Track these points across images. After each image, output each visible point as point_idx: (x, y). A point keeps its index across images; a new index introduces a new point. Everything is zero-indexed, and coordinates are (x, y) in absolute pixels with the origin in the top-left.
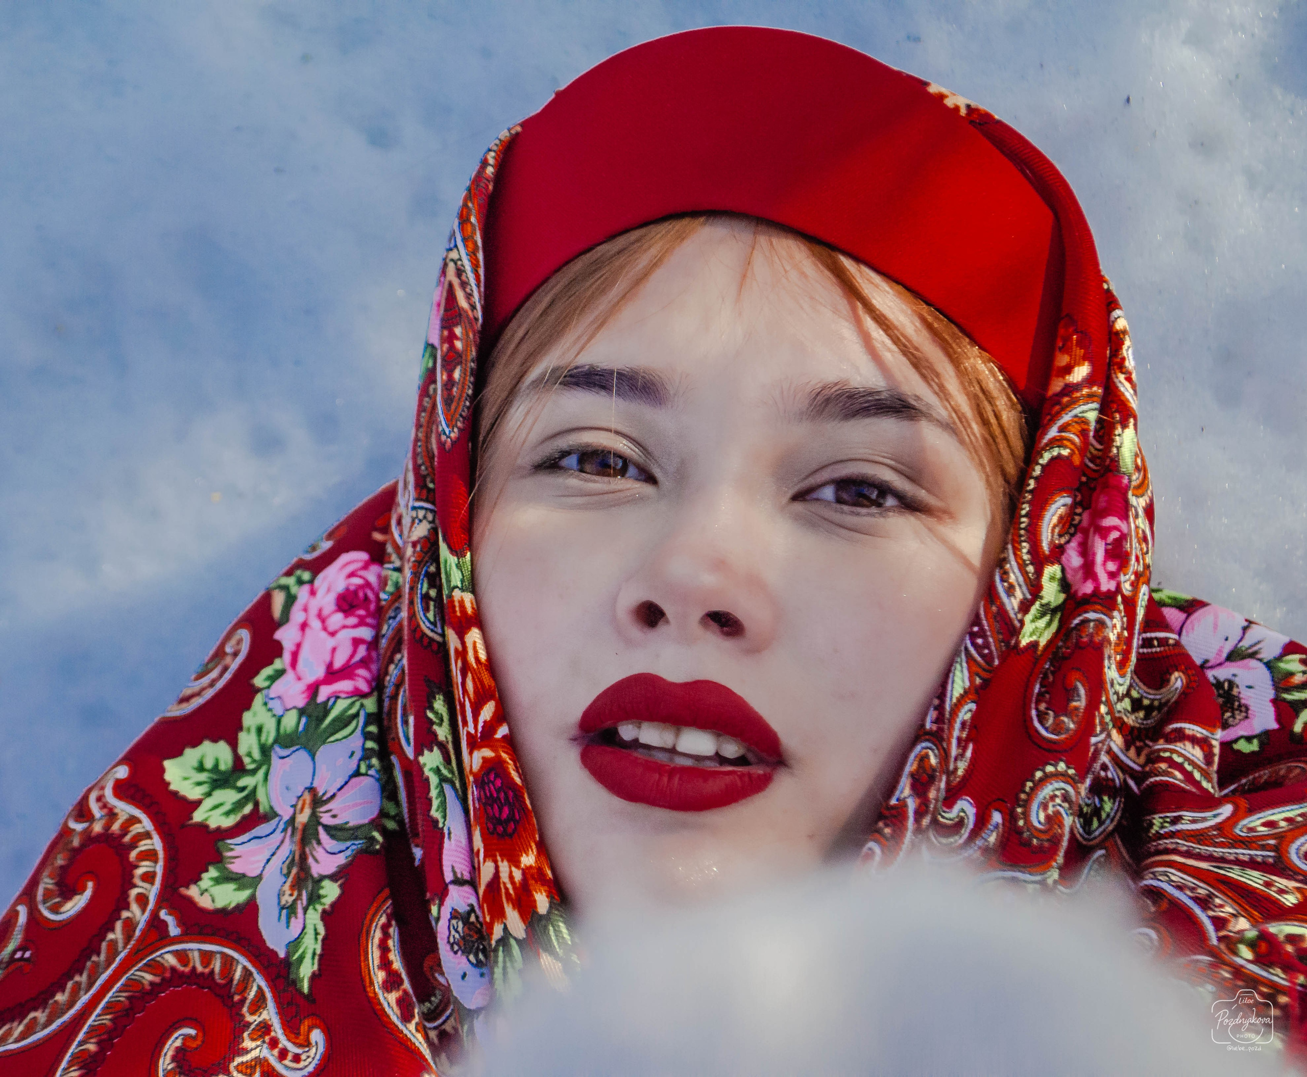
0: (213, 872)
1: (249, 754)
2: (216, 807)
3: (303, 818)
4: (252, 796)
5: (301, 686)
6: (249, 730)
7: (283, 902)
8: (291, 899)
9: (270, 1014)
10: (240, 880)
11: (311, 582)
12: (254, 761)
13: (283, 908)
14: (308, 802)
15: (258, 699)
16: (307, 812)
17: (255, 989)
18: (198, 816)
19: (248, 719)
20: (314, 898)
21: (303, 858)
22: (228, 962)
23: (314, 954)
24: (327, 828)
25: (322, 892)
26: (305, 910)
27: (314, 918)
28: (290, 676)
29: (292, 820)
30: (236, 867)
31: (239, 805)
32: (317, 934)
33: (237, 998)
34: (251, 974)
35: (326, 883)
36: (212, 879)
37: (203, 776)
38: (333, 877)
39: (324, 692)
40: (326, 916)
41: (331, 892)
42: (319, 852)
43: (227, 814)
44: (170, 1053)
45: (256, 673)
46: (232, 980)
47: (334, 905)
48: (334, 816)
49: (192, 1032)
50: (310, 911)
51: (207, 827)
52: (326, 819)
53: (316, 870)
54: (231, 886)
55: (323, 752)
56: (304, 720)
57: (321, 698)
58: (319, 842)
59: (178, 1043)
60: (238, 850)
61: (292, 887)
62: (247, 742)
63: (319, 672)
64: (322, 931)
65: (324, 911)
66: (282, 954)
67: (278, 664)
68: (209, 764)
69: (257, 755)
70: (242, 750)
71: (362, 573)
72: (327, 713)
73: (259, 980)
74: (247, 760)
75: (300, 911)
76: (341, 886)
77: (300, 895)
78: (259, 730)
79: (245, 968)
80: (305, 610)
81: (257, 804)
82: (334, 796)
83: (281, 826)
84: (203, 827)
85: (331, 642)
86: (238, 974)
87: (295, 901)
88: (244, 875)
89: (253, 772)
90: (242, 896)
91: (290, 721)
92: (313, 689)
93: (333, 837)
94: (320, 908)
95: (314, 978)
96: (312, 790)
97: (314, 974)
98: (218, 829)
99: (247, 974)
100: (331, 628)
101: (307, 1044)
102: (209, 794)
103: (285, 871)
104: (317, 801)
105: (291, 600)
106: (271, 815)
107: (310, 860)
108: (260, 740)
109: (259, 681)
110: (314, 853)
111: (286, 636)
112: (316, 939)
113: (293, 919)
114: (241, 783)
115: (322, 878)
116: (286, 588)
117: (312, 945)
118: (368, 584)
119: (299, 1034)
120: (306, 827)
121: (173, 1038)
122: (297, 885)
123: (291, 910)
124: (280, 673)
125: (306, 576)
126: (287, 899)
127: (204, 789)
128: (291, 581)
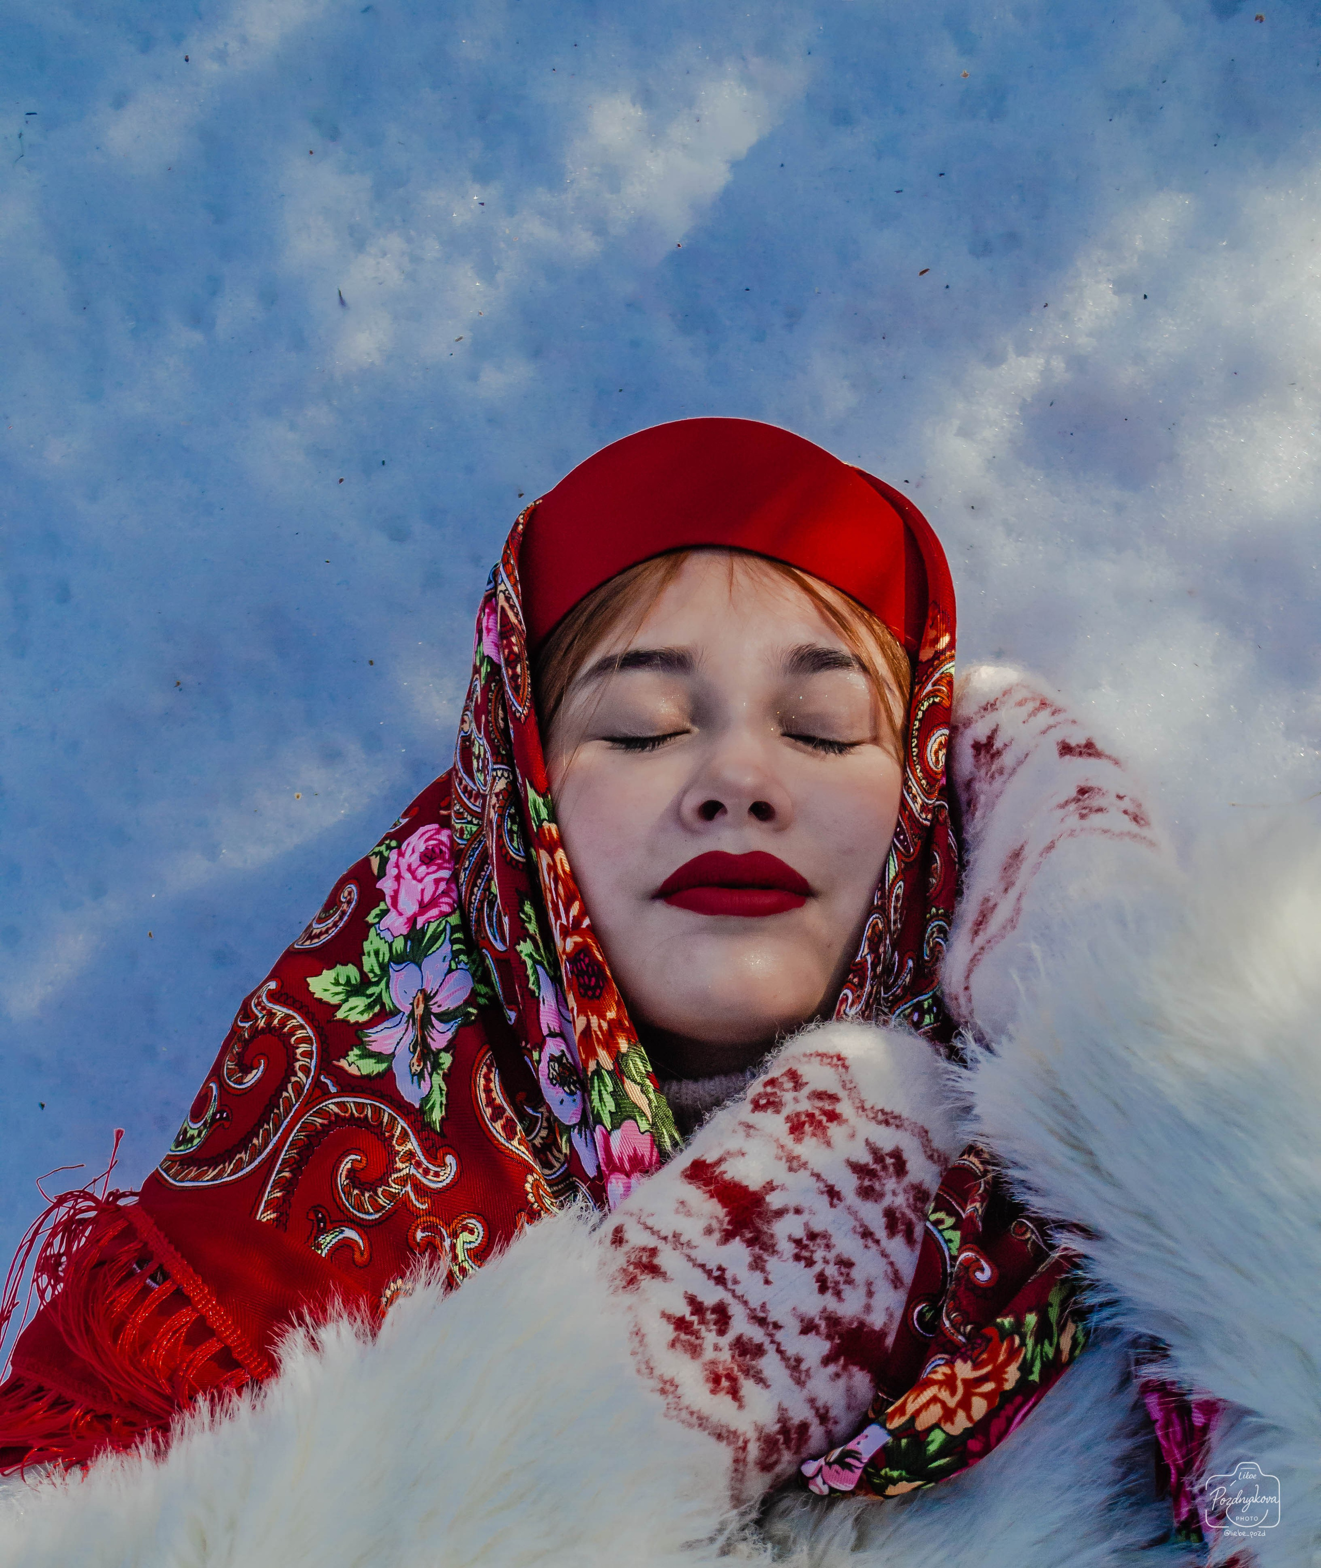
0: (356, 1051)
1: (372, 971)
2: (351, 1009)
3: (419, 1011)
4: (379, 999)
5: (402, 920)
6: (369, 954)
7: (413, 1070)
8: (419, 1069)
9: (413, 1145)
10: (379, 1057)
11: (399, 847)
12: (376, 975)
13: (414, 1075)
14: (421, 999)
15: (372, 932)
16: (422, 1006)
17: (400, 1128)
18: (340, 1015)
19: (367, 946)
20: (436, 1066)
21: (424, 1038)
22: (377, 1111)
23: (441, 1104)
24: (436, 1015)
25: (441, 1061)
26: (431, 1075)
27: (438, 1080)
28: (393, 913)
29: (412, 1012)
30: (374, 1048)
31: (370, 1007)
32: (441, 1090)
33: (387, 1134)
34: (396, 1119)
35: (442, 1054)
36: (357, 1056)
37: (340, 989)
38: (446, 1049)
39: (420, 921)
40: (445, 1077)
41: (446, 1060)
42: (435, 1034)
43: (362, 1013)
44: (344, 1173)
45: (368, 913)
46: (382, 1122)
47: (450, 1069)
48: (439, 1006)
49: (359, 1158)
50: (435, 1075)
51: (348, 1021)
52: (435, 1009)
53: (434, 1046)
54: (372, 1061)
55: (426, 963)
56: (409, 943)
57: (419, 926)
58: (433, 1027)
59: (349, 1166)
60: (374, 1037)
61: (419, 1060)
62: (369, 963)
63: (415, 908)
64: (444, 1087)
65: (444, 1074)
66: (417, 1106)
67: (382, 906)
68: (342, 981)
69: (377, 971)
70: (366, 969)
71: (437, 837)
72: (424, 934)
73: (402, 1123)
74: (371, 975)
75: (427, 1076)
76: (452, 1055)
77: (425, 1064)
78: (377, 953)
79: (389, 1114)
80: (397, 866)
81: (383, 1005)
82: (436, 993)
83: (405, 1019)
84: (345, 1022)
85: (420, 886)
86: (385, 1120)
87: (422, 1070)
88: (380, 1053)
89: (377, 983)
90: (382, 1067)
91: (399, 945)
92: (412, 921)
93: (442, 1021)
94: (441, 1072)
95: (443, 1120)
96: (422, 991)
97: (442, 1118)
98: (357, 1022)
99: (392, 1119)
100: (419, 877)
101: (443, 1165)
102: (346, 1001)
103: (411, 1050)
104: (427, 998)
105: (384, 861)
106: (395, 1012)
107: (429, 1040)
108: (378, 960)
109: (371, 919)
110: (431, 1034)
111: (386, 885)
112: (441, 1094)
113: (422, 1082)
114: (369, 992)
115: (439, 1051)
116: (380, 853)
117: (438, 1098)
118: (441, 843)
119: (436, 1158)
120: (422, 1017)
121: (345, 1163)
122: (423, 1058)
123: (420, 1075)
124: (385, 913)
125: (394, 843)
126: (416, 1068)
127: (342, 997)
128: (383, 848)
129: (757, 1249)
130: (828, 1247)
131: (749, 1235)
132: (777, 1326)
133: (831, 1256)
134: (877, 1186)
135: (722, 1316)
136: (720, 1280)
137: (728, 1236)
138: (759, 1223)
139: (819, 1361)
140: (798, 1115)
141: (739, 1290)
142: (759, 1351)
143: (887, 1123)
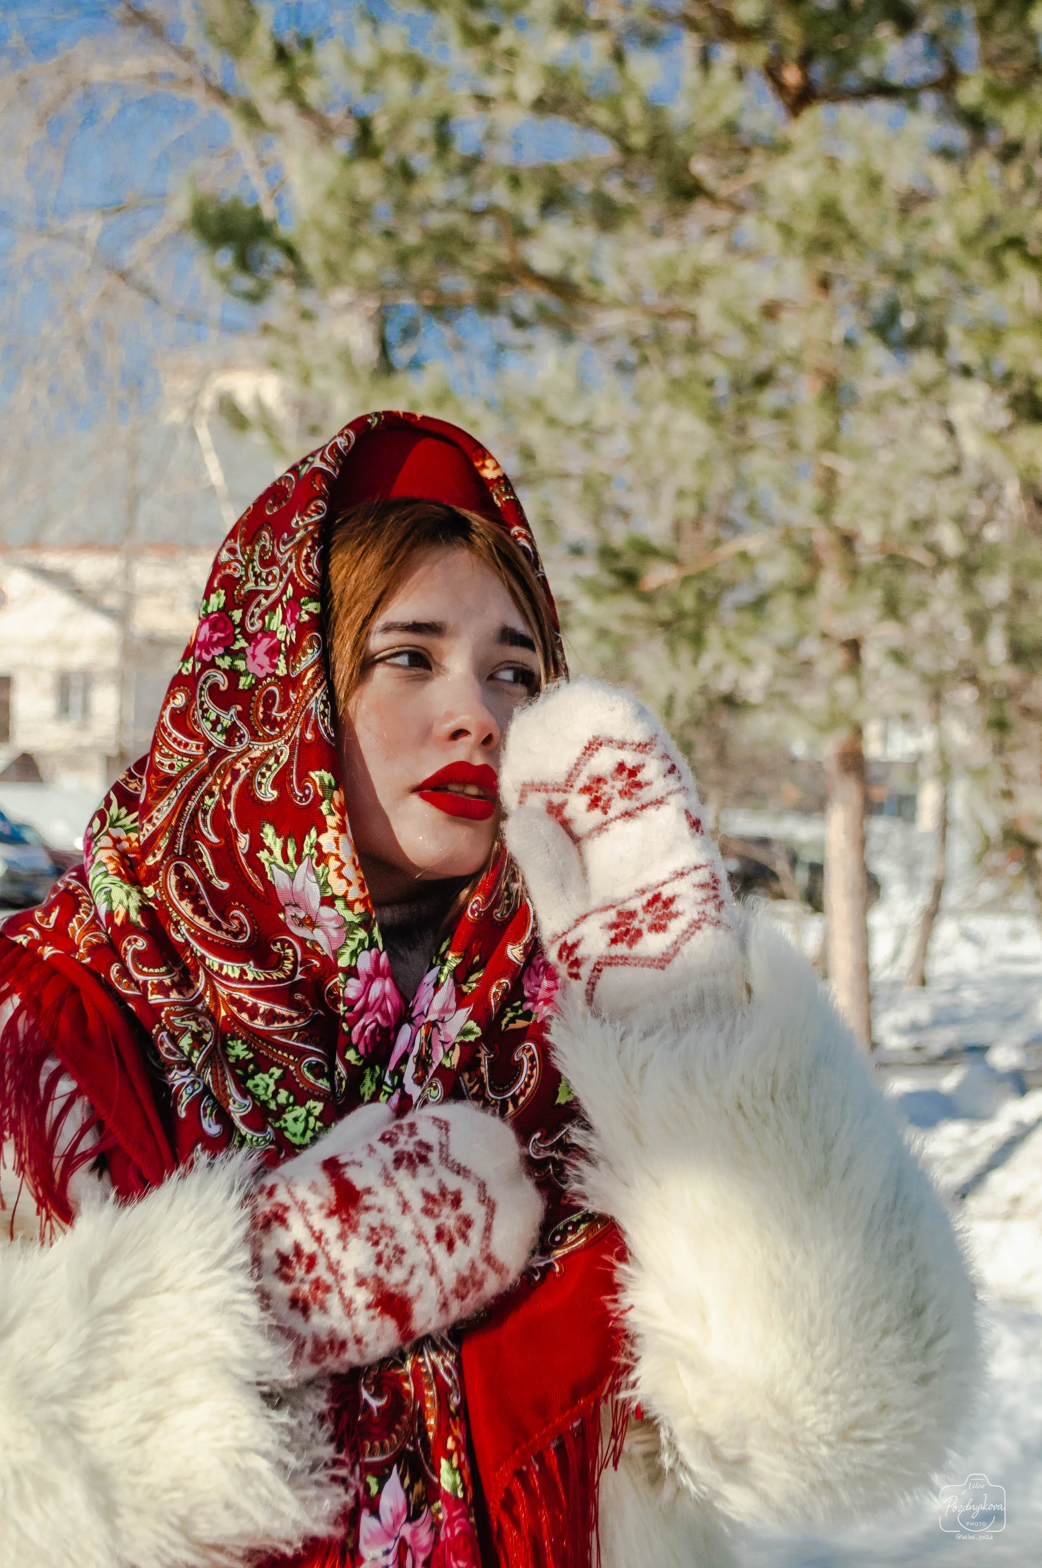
129: (346, 1226)
130: (392, 1237)
131: (344, 1217)
132: (343, 1277)
133: (392, 1243)
134: (436, 1210)
135: (312, 1262)
136: (318, 1239)
137: (331, 1213)
138: (352, 1212)
139: (364, 1305)
140: (403, 1153)
141: (327, 1248)
142: (328, 1289)
143: (458, 1173)
